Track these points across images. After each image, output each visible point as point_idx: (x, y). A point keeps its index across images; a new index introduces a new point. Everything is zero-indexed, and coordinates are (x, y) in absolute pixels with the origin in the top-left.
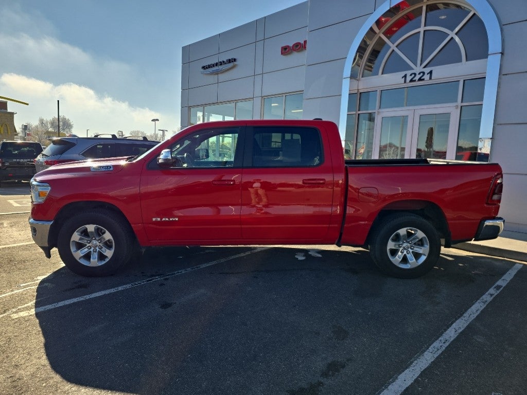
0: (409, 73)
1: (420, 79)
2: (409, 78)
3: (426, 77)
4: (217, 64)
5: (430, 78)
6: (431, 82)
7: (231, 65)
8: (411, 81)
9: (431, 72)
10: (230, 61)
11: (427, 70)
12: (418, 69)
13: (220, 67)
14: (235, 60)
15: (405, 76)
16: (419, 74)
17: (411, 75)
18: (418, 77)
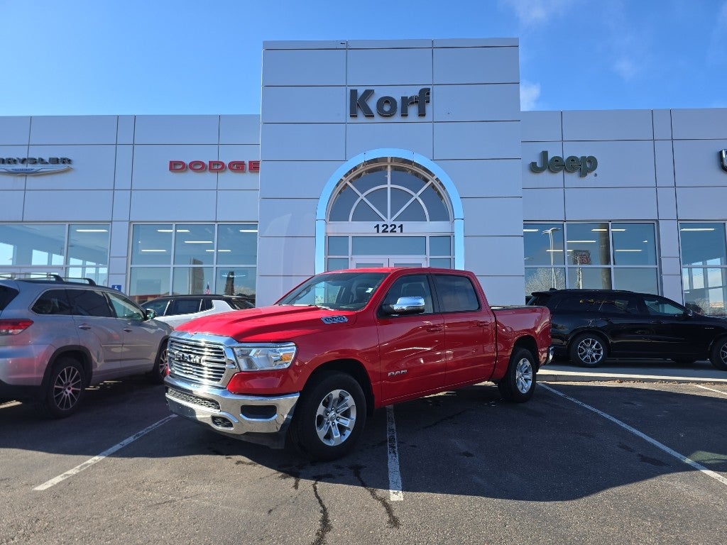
0: (381, 223)
1: (392, 231)
2: (381, 229)
3: (398, 230)
4: (23, 161)
5: (401, 231)
6: (401, 235)
7: (61, 167)
8: (384, 231)
9: (401, 226)
10: (55, 161)
11: (398, 224)
12: (389, 221)
13: (30, 167)
14: (69, 161)
15: (378, 226)
16: (391, 226)
17: (383, 226)
18: (389, 229)
